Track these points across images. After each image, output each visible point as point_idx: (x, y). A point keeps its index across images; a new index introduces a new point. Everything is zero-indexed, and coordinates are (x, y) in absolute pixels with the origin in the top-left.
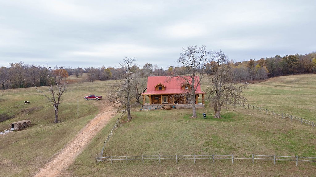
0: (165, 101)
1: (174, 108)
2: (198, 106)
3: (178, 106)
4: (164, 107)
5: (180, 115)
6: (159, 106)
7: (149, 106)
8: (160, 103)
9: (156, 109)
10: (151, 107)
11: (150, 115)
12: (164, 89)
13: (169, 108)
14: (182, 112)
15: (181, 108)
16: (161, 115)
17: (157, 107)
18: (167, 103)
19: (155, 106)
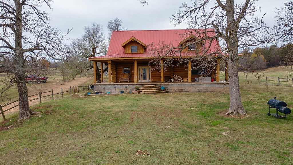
0: (145, 78)
1: (165, 91)
2: (221, 86)
3: (174, 86)
4: (141, 88)
5: (183, 106)
6: (131, 87)
7: (107, 87)
8: (133, 82)
9: (122, 92)
10: (112, 88)
11: (98, 105)
12: (142, 51)
13: (153, 90)
14: (184, 98)
15: (181, 92)
16: (127, 106)
17: (126, 88)
18: (150, 81)
19: (121, 87)
